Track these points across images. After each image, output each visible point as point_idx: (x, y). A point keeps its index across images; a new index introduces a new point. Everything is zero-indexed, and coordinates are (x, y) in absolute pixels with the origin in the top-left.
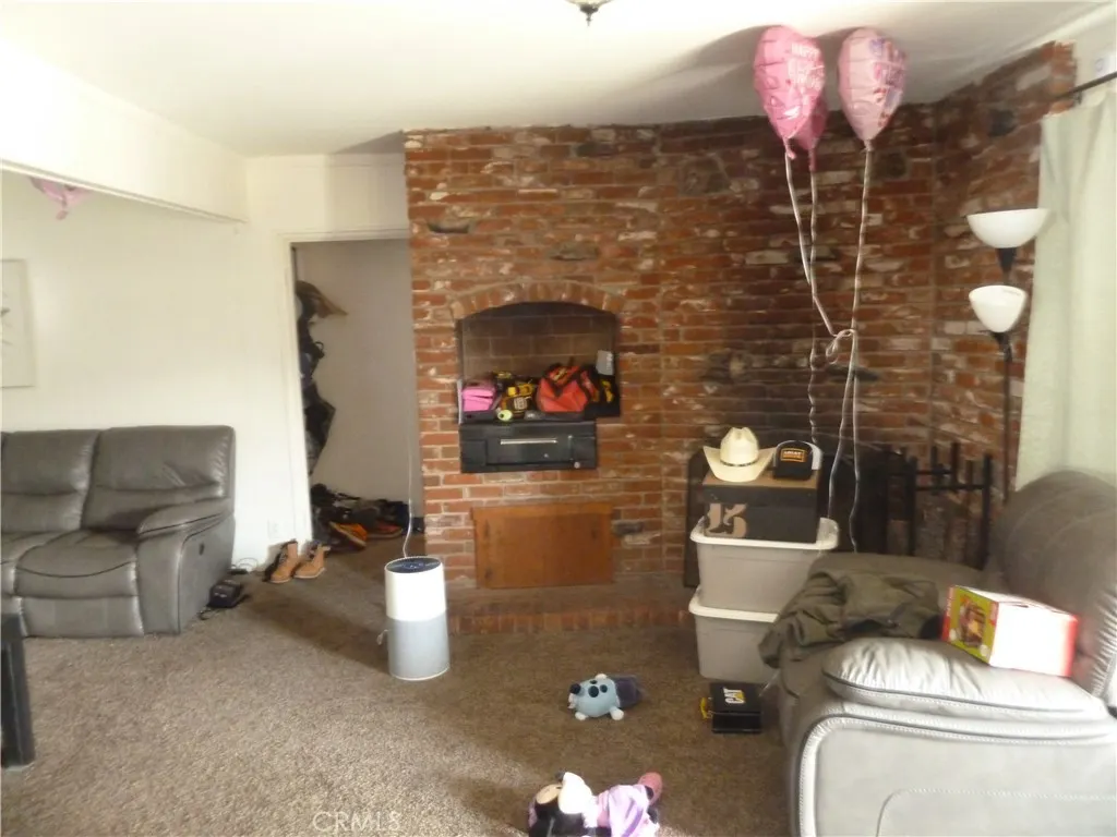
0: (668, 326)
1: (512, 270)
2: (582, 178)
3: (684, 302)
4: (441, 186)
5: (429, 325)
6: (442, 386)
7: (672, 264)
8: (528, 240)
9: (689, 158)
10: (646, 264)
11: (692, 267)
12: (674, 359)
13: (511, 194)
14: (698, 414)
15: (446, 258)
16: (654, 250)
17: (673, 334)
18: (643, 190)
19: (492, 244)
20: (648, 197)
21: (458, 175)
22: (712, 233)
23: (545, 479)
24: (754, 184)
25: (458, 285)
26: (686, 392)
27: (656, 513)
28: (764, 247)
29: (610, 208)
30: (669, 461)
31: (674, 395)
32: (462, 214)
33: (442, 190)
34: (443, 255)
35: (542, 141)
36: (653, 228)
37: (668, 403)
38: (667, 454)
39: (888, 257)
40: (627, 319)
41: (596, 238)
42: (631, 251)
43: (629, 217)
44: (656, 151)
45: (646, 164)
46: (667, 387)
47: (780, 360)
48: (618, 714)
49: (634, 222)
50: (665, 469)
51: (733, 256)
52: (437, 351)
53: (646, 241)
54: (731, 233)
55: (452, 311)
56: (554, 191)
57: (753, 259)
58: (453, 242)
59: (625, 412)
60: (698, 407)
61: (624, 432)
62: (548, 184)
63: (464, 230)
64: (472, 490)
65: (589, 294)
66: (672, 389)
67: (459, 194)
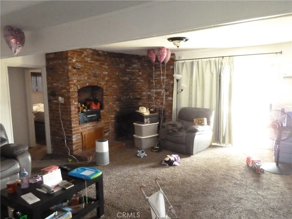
0: (110, 91)
1: (87, 78)
2: (97, 60)
3: (112, 86)
4: (75, 58)
5: (73, 90)
6: (75, 105)
7: (111, 79)
8: (90, 72)
9: (113, 59)
10: (107, 79)
11: (114, 79)
12: (111, 97)
13: (87, 62)
14: (115, 108)
15: (76, 75)
16: (108, 76)
17: (111, 92)
18: (106, 64)
19: (84, 72)
20: (106, 65)
21: (77, 56)
22: (117, 73)
23: (93, 123)
24: (124, 65)
25: (78, 81)
26: (113, 104)
27: (109, 128)
28: (125, 77)
29: (101, 67)
30: (110, 117)
31: (111, 104)
32: (78, 65)
33: (75, 59)
34: (75, 74)
35: (91, 51)
36: (107, 71)
37: (110, 106)
38: (110, 116)
39: (142, 79)
40: (104, 89)
41: (100, 73)
42: (104, 76)
43: (104, 69)
44: (107, 56)
45: (106, 59)
46: (110, 103)
47: (128, 97)
48: (146, 155)
49: (105, 70)
50: (110, 119)
51: (121, 78)
52: (74, 97)
53: (106, 74)
54: (120, 74)
55: (77, 87)
56: (93, 62)
57: (124, 79)
58: (77, 71)
59: (104, 108)
60: (115, 106)
61: (104, 112)
62: (92, 60)
63: (79, 69)
64: (81, 128)
65: (100, 84)
66: (111, 103)
67: (78, 60)
